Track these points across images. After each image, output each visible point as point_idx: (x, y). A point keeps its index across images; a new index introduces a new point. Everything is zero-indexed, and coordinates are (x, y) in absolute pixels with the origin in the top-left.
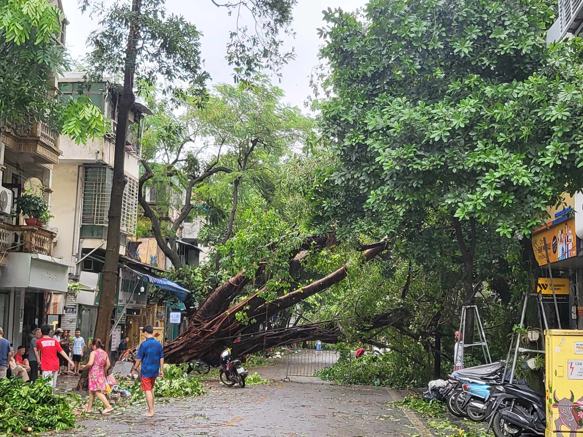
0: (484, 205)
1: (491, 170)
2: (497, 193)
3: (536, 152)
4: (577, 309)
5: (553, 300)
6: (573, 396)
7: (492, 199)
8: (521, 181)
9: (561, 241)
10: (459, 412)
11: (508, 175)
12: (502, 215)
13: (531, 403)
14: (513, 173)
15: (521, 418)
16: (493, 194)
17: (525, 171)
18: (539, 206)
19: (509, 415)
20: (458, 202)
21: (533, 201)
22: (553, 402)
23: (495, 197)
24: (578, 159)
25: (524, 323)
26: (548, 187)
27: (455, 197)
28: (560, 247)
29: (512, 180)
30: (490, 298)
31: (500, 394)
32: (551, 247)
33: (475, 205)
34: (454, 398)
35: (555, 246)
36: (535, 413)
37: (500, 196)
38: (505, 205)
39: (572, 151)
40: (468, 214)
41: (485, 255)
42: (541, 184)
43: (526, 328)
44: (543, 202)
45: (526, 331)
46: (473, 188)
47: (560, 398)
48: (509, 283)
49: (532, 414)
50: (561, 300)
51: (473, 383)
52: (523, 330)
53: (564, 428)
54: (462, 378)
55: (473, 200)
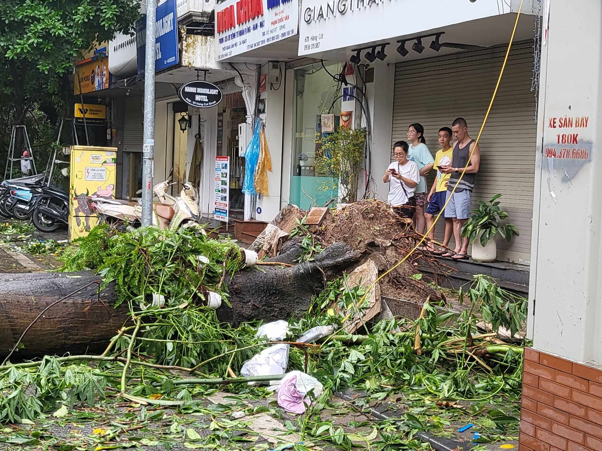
0: (29, 49)
1: (35, 22)
2: (39, 40)
3: (72, 10)
4: (111, 131)
5: (83, 122)
6: (88, 192)
7: (35, 45)
8: (57, 34)
9: (98, 75)
10: (8, 213)
11: (48, 28)
12: (43, 57)
13: (63, 201)
14: (51, 26)
15: (55, 212)
16: (36, 42)
17: (61, 25)
18: (72, 52)
19: (45, 210)
20: (9, 45)
21: (68, 49)
22: (74, 196)
23: (37, 44)
24: (101, 19)
25: (60, 141)
26: (79, 38)
27: (7, 40)
28: (97, 79)
29: (51, 32)
30: (40, 119)
31: (39, 195)
32: (90, 79)
33: (22, 49)
34: (3, 202)
35: (93, 78)
36: (65, 208)
37: (41, 43)
38: (45, 50)
39: (98, 13)
40: (17, 54)
41: (34, 82)
42: (74, 35)
43: (61, 144)
44: (74, 49)
45: (61, 147)
46: (21, 34)
47: (79, 194)
48: (56, 107)
49: (63, 209)
50: (90, 123)
51: (19, 189)
52: (59, 146)
53: (81, 214)
54: (10, 185)
55: (20, 44)
